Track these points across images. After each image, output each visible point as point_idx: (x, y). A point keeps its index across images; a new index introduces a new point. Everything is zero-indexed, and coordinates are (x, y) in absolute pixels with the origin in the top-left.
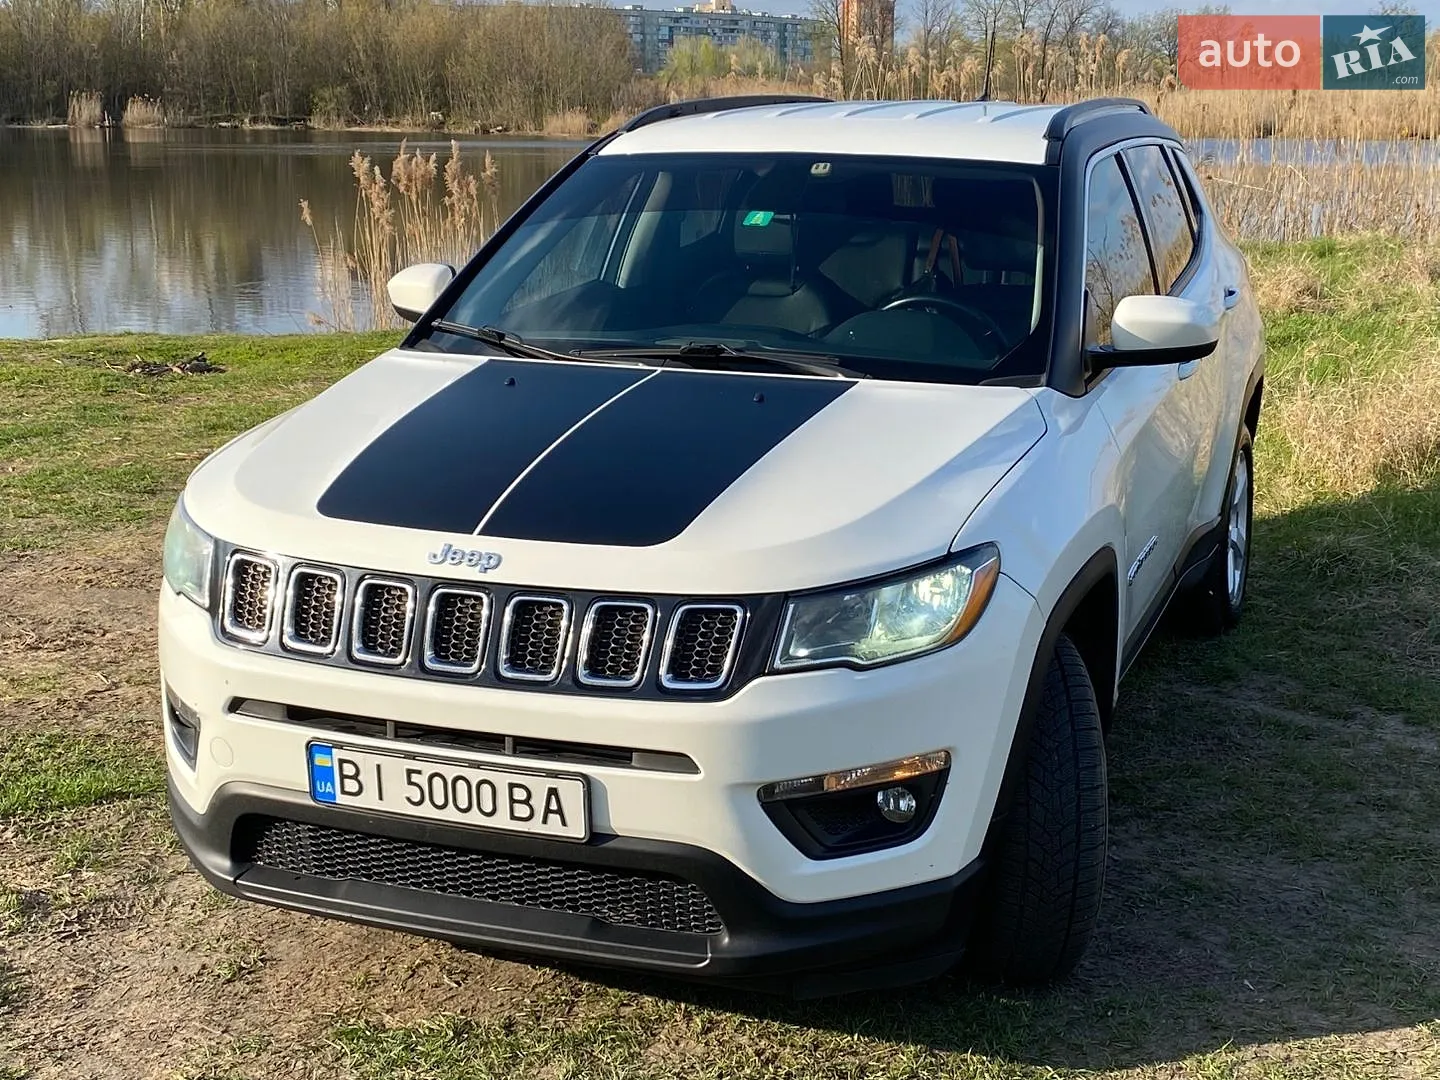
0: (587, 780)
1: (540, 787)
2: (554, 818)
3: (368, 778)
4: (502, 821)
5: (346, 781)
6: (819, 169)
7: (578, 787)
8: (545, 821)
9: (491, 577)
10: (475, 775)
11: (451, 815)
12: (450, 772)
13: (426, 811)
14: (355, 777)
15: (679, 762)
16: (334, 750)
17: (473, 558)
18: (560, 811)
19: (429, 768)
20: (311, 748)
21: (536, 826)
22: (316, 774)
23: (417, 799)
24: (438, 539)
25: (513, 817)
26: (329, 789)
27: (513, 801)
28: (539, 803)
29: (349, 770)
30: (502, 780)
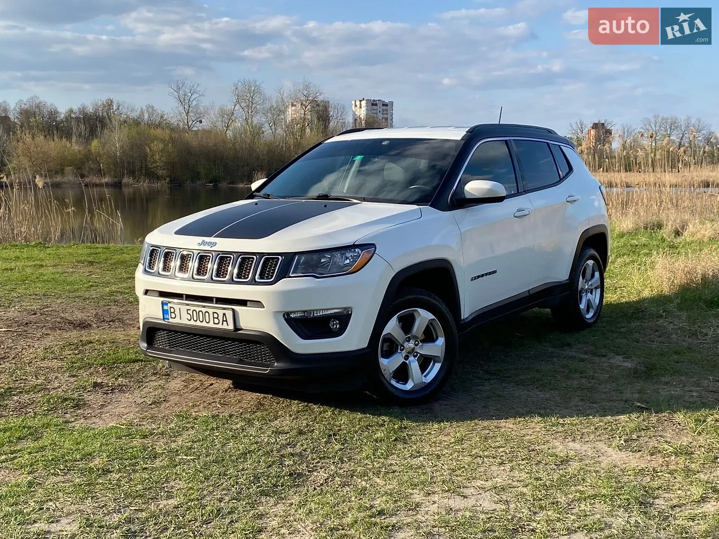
0: (233, 310)
1: (220, 312)
2: (225, 323)
3: (177, 312)
4: (211, 325)
5: (172, 314)
6: (385, 143)
7: (231, 312)
8: (222, 324)
9: (213, 249)
10: (204, 310)
11: (198, 323)
12: (198, 309)
13: (192, 323)
14: (174, 313)
15: (258, 304)
16: (169, 304)
17: (210, 244)
18: (226, 321)
19: (192, 308)
20: (163, 304)
21: (220, 326)
22: (165, 312)
23: (189, 319)
24: (200, 239)
25: (214, 323)
26: (168, 317)
27: (214, 318)
28: (221, 318)
29: (172, 310)
30: (211, 311)
